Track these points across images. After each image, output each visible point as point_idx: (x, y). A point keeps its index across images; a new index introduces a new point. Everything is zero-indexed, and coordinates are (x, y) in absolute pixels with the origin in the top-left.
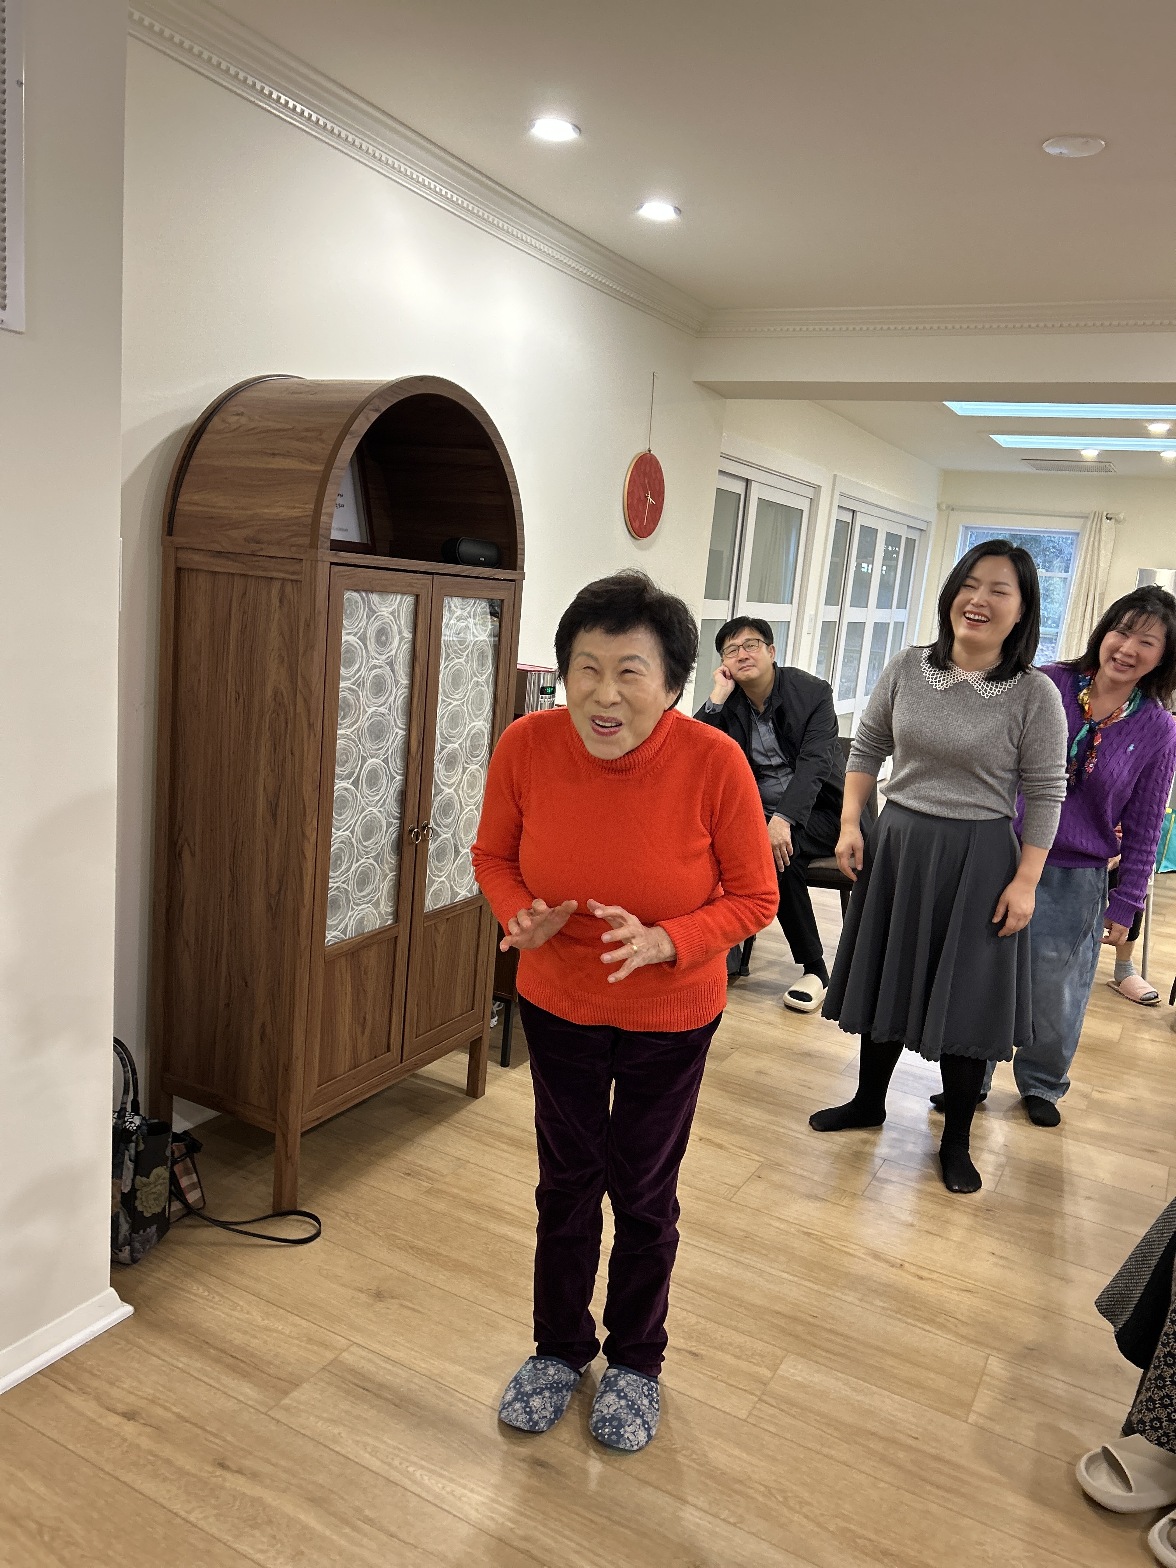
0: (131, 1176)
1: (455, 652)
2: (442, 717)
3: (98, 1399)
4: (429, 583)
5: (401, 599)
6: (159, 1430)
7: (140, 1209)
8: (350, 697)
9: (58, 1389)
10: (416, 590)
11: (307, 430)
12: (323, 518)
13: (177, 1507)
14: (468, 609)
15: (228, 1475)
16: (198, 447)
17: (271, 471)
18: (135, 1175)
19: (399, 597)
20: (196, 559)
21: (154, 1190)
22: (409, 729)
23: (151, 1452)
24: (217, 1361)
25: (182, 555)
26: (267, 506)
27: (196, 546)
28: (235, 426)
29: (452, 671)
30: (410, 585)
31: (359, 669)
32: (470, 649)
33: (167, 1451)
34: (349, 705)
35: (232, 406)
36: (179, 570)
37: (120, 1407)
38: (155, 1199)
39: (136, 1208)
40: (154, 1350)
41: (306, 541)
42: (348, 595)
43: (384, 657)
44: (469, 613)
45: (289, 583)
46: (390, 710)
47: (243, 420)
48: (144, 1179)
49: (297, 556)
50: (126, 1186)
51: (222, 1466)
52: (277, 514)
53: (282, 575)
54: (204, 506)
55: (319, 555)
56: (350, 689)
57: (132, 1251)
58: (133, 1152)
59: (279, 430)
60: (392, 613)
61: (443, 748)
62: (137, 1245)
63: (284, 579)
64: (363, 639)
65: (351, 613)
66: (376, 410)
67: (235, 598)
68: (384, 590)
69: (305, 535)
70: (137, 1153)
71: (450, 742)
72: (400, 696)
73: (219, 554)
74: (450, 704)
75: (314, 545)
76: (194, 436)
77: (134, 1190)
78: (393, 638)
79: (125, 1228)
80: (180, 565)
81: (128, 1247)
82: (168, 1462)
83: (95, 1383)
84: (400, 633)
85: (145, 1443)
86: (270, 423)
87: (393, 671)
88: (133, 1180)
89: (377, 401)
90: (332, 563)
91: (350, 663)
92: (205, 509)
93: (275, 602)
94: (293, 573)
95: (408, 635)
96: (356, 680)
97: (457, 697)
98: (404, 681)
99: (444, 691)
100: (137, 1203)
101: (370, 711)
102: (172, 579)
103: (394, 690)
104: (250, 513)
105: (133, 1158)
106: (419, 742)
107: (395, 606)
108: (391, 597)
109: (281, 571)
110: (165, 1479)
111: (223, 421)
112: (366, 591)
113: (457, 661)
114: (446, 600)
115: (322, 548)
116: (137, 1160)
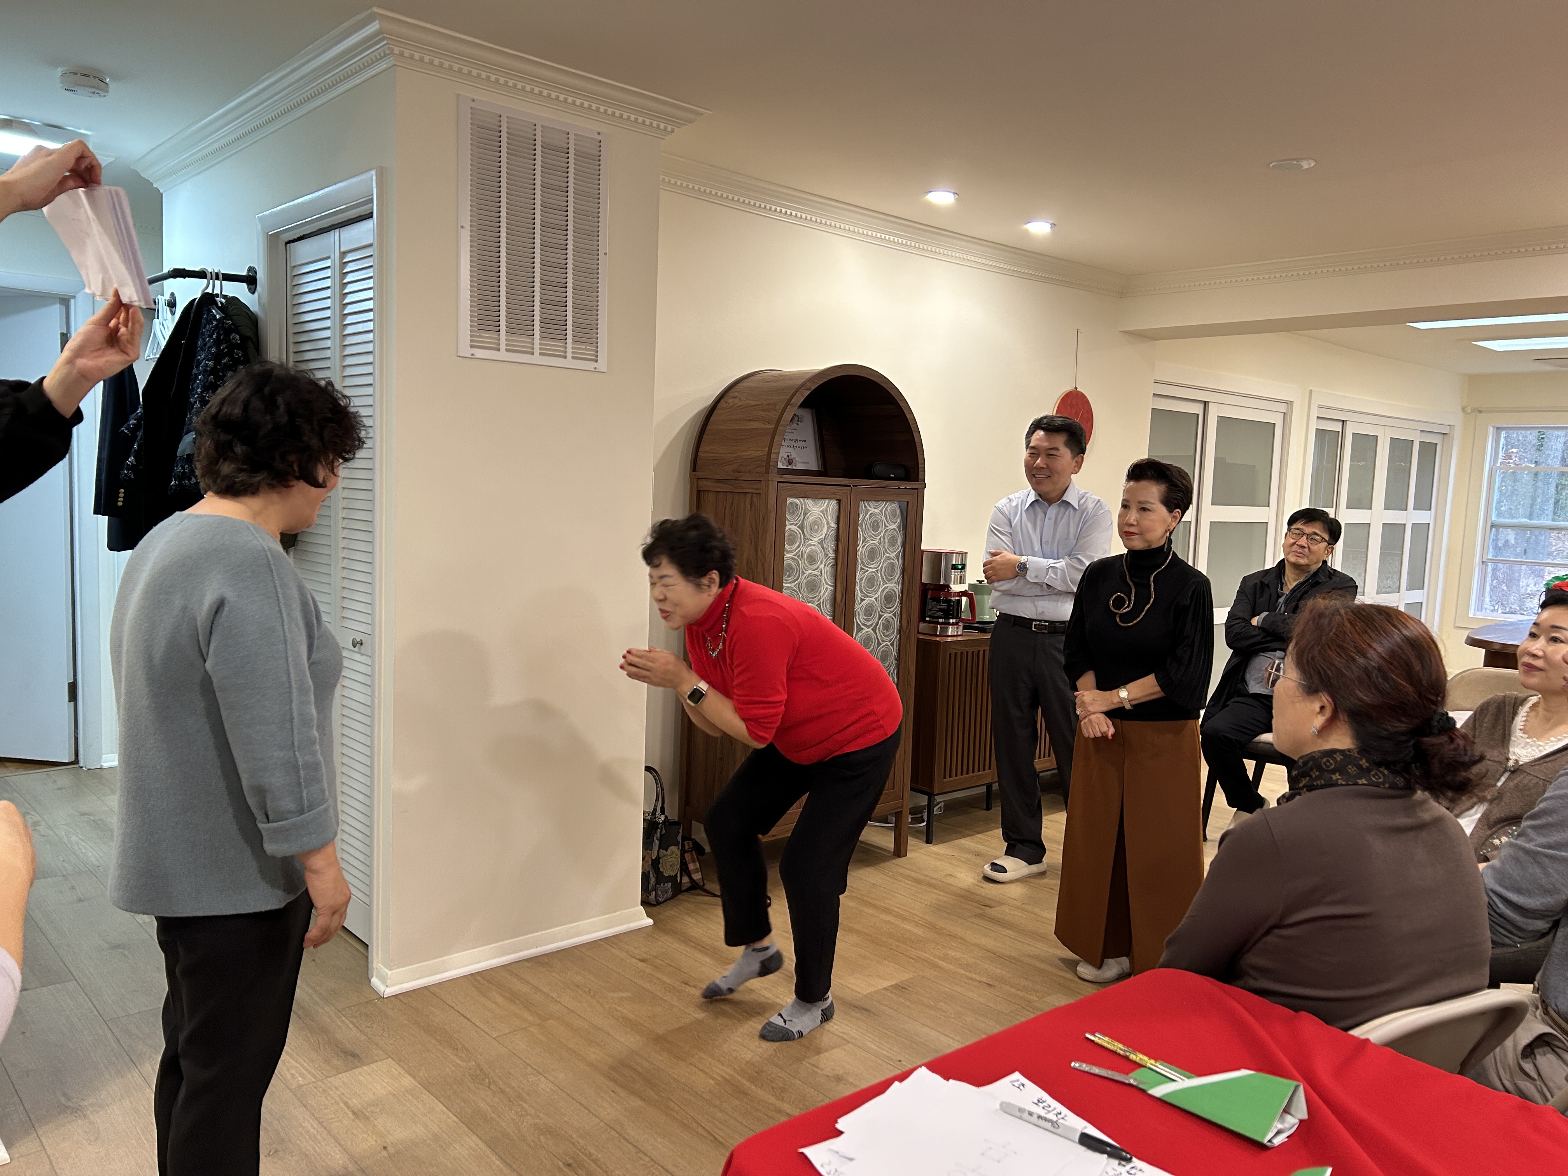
0: (657, 848)
1: (870, 536)
2: (861, 579)
3: (627, 952)
4: (849, 492)
5: (828, 503)
6: (657, 968)
7: (661, 870)
8: (793, 564)
9: (608, 947)
10: (838, 497)
11: (769, 404)
12: (773, 456)
13: (659, 994)
14: (880, 509)
15: (688, 987)
16: (711, 419)
17: (748, 430)
18: (659, 849)
19: (827, 501)
20: (706, 485)
21: (670, 860)
22: (835, 586)
23: (651, 974)
24: (695, 948)
25: (701, 483)
26: (744, 451)
27: (708, 477)
28: (732, 404)
29: (869, 548)
30: (834, 494)
31: (799, 546)
32: (882, 534)
33: (659, 975)
34: (792, 568)
35: (731, 394)
36: (699, 491)
37: (638, 957)
38: (671, 866)
39: (659, 869)
40: (661, 939)
41: (763, 469)
42: (790, 500)
43: (816, 539)
44: (881, 511)
45: (755, 496)
46: (821, 572)
47: (736, 401)
48: (664, 852)
49: (758, 479)
50: (654, 855)
51: (686, 984)
52: (748, 455)
53: (750, 491)
54: (713, 453)
55: (770, 477)
56: (793, 558)
57: (656, 895)
58: (659, 834)
59: (754, 406)
60: (822, 512)
61: (862, 600)
62: (659, 892)
63: (752, 493)
64: (801, 527)
65: (793, 512)
66: (808, 389)
67: (727, 507)
68: (816, 497)
69: (763, 466)
70: (661, 835)
71: (868, 596)
72: (829, 564)
73: (719, 481)
74: (867, 571)
75: (767, 472)
76: (709, 412)
77: (658, 858)
78: (823, 527)
79: (653, 880)
80: (699, 489)
81: (654, 893)
82: (658, 979)
83: (627, 947)
84: (828, 523)
85: (648, 970)
86: (750, 402)
87: (823, 548)
88: (658, 851)
89: (808, 383)
90: (778, 482)
91: (792, 543)
92: (711, 455)
93: (748, 507)
94: (756, 489)
95: (833, 525)
96: (797, 553)
97: (872, 566)
98: (832, 555)
99: (862, 562)
100: (660, 866)
101: (807, 573)
102: (695, 498)
103: (824, 560)
104: (735, 455)
105: (659, 838)
106: (843, 594)
107: (824, 507)
108: (822, 501)
109: (751, 488)
110: (655, 984)
111: (726, 402)
112: (803, 497)
113: (872, 542)
114: (862, 503)
115: (772, 473)
116: (661, 839)
